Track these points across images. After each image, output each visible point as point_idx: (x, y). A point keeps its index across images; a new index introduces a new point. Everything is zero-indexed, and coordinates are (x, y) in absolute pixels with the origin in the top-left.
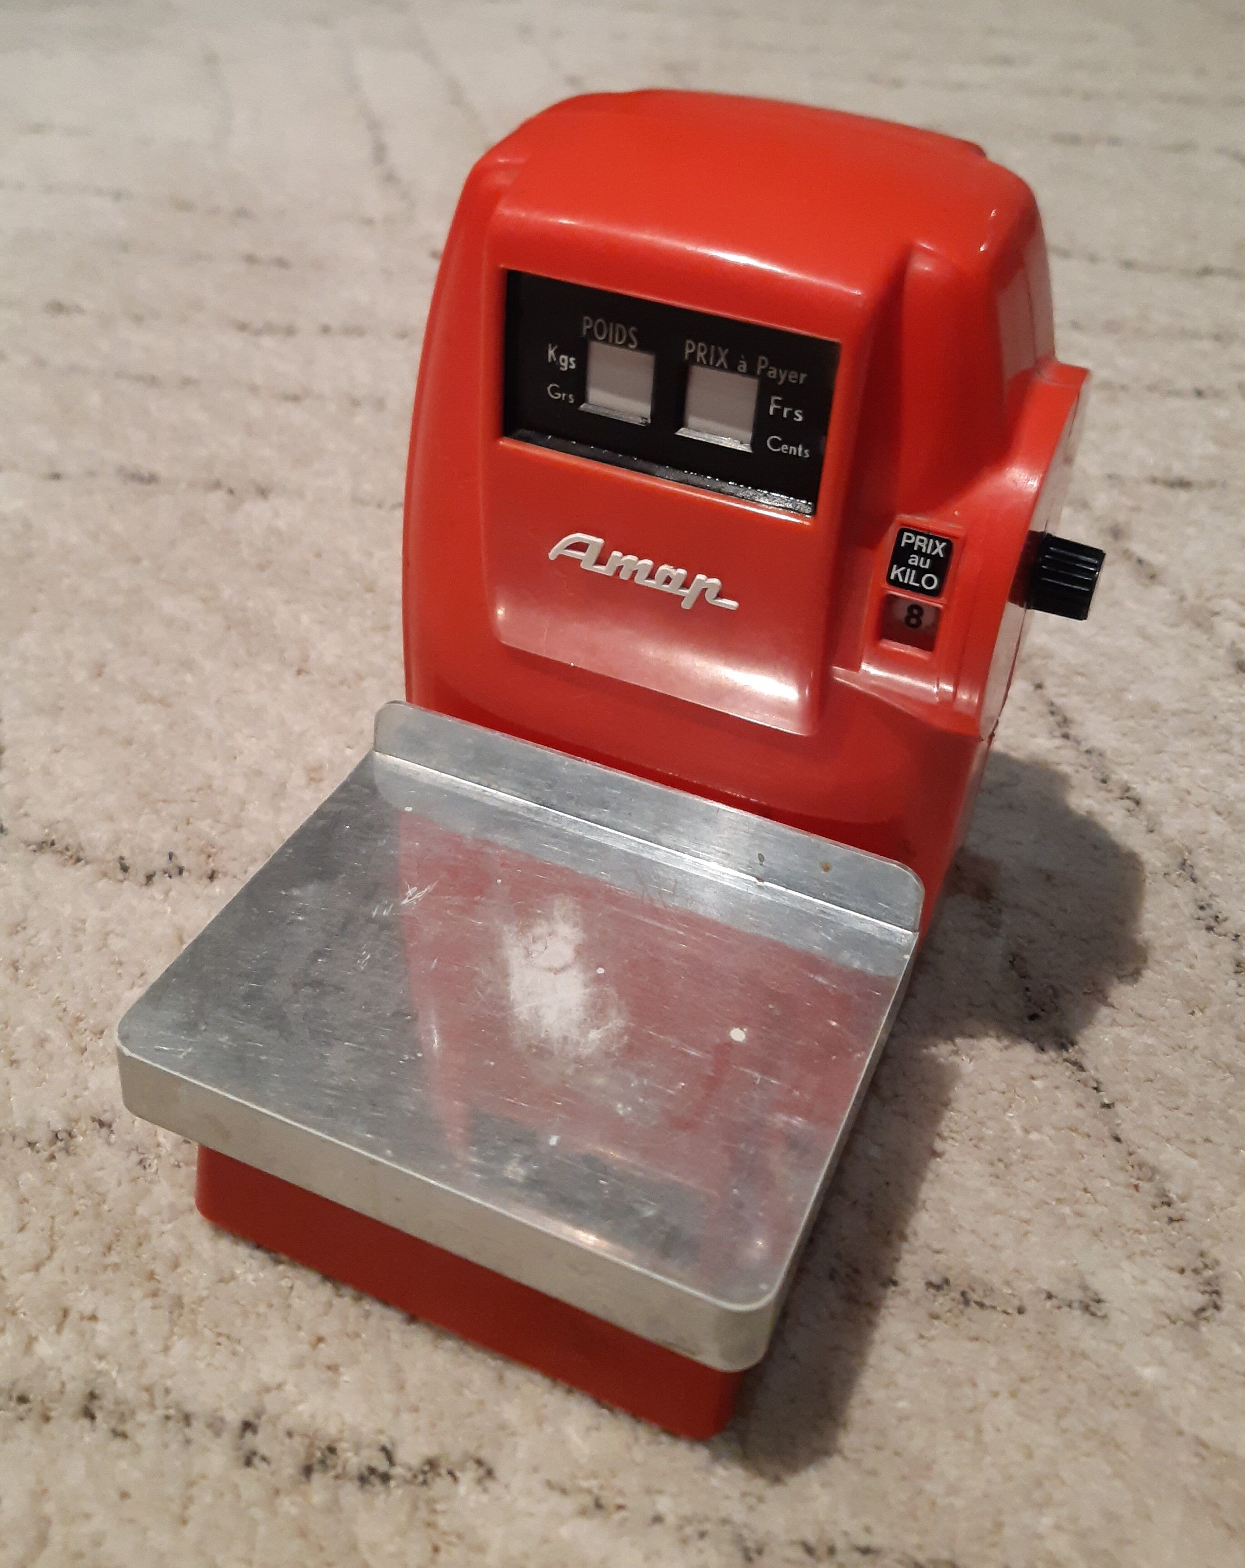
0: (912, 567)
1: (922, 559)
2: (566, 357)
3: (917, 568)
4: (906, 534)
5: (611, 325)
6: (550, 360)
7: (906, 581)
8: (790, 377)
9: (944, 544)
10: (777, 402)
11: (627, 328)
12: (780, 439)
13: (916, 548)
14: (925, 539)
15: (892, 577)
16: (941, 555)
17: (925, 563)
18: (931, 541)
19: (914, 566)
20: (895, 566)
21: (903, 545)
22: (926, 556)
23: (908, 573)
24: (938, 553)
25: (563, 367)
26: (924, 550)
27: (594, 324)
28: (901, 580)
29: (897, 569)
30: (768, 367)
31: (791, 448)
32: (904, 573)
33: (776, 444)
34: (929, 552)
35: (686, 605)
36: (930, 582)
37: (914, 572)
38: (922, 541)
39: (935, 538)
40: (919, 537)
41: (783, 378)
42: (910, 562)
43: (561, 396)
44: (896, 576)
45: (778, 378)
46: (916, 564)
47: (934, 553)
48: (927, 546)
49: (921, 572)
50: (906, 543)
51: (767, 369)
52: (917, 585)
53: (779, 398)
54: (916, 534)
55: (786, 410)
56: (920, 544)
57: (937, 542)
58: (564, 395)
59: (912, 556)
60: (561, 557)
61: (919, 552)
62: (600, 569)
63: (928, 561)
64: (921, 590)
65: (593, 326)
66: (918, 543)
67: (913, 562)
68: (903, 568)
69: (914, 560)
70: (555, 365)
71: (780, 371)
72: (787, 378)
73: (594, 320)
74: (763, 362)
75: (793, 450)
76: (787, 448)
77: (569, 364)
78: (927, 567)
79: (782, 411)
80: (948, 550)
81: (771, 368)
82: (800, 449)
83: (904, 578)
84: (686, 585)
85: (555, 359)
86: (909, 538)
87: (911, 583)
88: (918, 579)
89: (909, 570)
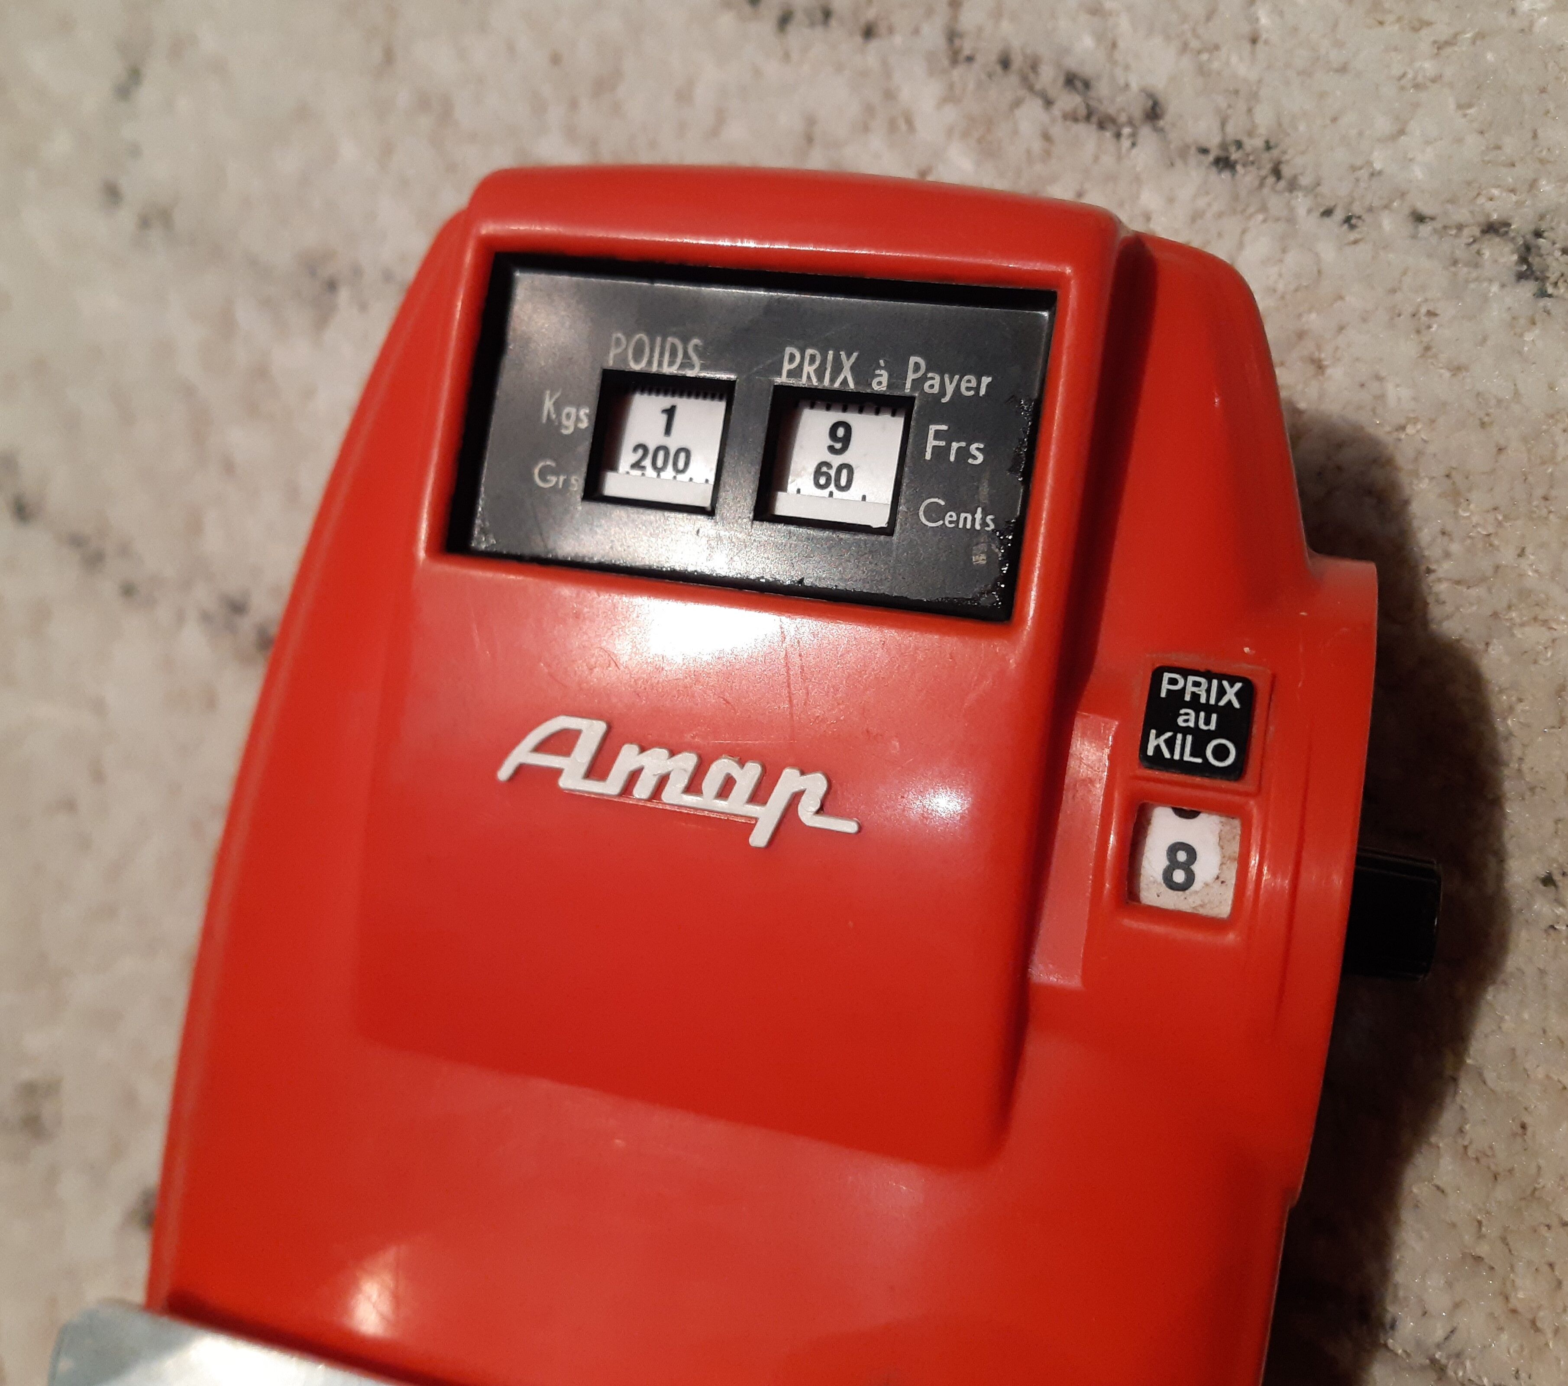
0: (1186, 731)
1: (1202, 714)
2: (572, 410)
3: (1195, 731)
4: (1167, 676)
5: (659, 340)
6: (544, 419)
7: (1177, 757)
8: (963, 385)
9: (1238, 685)
10: (938, 435)
11: (685, 340)
12: (942, 503)
13: (1188, 698)
14: (1202, 680)
15: (1150, 752)
16: (1237, 705)
17: (1207, 722)
18: (1215, 682)
19: (1188, 727)
20: (1153, 732)
21: (1163, 694)
22: (1209, 709)
23: (1179, 742)
24: (1230, 702)
25: (567, 428)
26: (1203, 700)
27: (628, 341)
28: (1167, 755)
29: (1158, 736)
30: (925, 374)
31: (963, 515)
32: (1170, 743)
33: (935, 513)
34: (1212, 701)
35: (759, 838)
36: (1221, 753)
37: (1189, 738)
38: (1197, 684)
39: (1221, 677)
40: (1191, 679)
41: (950, 389)
42: (1180, 721)
43: (557, 483)
44: (1158, 748)
45: (943, 391)
46: (1191, 724)
47: (1222, 703)
48: (1208, 691)
49: (1201, 739)
50: (1169, 691)
51: (924, 378)
52: (1199, 760)
53: (944, 427)
54: (1185, 673)
55: (955, 445)
56: (1195, 689)
57: (1225, 683)
58: (562, 478)
59: (1182, 711)
60: (521, 770)
61: (1195, 704)
62: (594, 787)
63: (1214, 717)
64: (1206, 769)
65: (626, 349)
66: (1190, 689)
67: (1186, 721)
68: (1169, 734)
69: (1187, 718)
70: (554, 426)
71: (947, 378)
72: (958, 386)
73: (629, 336)
74: (917, 367)
75: (966, 518)
76: (954, 518)
77: (578, 419)
78: (1213, 726)
79: (948, 448)
80: (1247, 694)
81: (930, 375)
82: (979, 515)
83: (1172, 751)
84: (759, 795)
85: (554, 416)
86: (1173, 682)
87: (1187, 758)
88: (1198, 750)
89: (1179, 736)
